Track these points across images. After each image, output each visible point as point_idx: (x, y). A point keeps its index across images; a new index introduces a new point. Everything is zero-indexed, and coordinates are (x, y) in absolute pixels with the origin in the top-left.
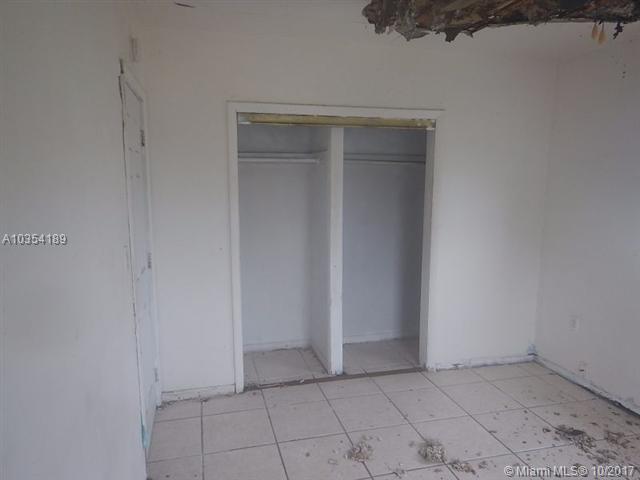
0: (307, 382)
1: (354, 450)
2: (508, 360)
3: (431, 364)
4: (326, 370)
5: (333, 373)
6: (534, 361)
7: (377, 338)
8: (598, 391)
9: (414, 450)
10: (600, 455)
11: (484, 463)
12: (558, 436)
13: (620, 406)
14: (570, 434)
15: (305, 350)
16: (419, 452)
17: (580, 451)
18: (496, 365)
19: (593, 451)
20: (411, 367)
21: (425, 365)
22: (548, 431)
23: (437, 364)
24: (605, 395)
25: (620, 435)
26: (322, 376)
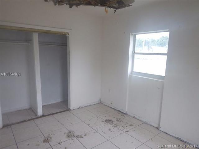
0: (29, 120)
1: (45, 139)
2: (94, 104)
3: (72, 108)
4: (36, 115)
5: (39, 115)
6: (100, 103)
7: (55, 102)
8: (115, 108)
9: (66, 135)
10: (115, 125)
11: (86, 134)
12: (105, 122)
13: (120, 111)
14: (108, 121)
15: (29, 109)
16: (67, 135)
17: (111, 125)
18: (90, 105)
19: (113, 124)
20: (66, 110)
21: (70, 109)
22: (103, 121)
23: (73, 108)
24: (117, 109)
25: (120, 119)
26: (35, 117)
